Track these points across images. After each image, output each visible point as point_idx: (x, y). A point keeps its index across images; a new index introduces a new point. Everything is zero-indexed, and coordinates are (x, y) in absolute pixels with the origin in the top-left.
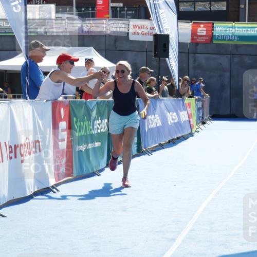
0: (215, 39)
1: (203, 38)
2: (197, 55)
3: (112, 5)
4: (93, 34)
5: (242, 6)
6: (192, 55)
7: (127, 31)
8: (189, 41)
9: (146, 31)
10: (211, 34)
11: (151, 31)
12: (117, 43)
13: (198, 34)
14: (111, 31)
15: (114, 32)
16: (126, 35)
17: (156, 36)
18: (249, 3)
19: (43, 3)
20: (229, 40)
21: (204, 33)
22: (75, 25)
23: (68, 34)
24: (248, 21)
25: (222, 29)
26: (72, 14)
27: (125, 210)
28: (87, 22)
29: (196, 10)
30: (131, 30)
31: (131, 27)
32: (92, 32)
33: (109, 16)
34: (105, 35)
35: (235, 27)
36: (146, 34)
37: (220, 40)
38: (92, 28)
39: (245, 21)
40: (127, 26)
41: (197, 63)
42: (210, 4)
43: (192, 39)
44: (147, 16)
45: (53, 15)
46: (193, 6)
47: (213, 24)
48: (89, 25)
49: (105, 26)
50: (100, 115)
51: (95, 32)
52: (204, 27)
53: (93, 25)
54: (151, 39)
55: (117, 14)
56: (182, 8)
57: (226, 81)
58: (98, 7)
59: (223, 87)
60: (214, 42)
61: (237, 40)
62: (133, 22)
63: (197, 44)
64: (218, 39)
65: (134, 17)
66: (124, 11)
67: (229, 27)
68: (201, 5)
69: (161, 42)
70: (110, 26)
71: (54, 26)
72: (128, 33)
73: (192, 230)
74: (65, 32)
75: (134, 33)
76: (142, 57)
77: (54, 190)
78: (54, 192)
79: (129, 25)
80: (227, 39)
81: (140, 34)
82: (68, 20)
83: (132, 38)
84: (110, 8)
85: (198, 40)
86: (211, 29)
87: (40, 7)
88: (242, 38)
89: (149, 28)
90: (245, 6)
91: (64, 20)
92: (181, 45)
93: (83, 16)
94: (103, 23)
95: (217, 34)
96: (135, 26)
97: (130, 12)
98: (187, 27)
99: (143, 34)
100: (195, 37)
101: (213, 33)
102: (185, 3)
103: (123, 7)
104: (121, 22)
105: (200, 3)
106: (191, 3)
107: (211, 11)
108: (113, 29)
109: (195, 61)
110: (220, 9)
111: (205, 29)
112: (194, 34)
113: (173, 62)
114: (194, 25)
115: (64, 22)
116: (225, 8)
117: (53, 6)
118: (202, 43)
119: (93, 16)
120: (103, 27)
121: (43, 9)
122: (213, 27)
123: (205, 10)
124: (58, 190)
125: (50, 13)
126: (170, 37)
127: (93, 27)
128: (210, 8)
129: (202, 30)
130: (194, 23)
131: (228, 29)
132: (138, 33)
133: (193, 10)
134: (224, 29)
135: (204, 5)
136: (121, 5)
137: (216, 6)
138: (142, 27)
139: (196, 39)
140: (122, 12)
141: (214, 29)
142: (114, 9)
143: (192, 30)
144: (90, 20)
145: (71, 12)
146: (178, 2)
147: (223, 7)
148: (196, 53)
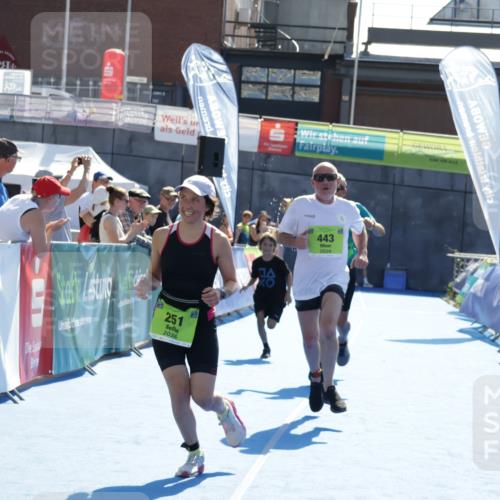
0: (299, 150)
1: (278, 146)
2: (267, 173)
3: (129, 79)
4: (93, 125)
5: (345, 98)
6: (260, 173)
7: (151, 124)
8: (255, 150)
9: (183, 127)
10: (292, 140)
11: (192, 128)
12: (134, 144)
13: (272, 139)
14: (125, 124)
15: (129, 124)
16: (149, 131)
17: (203, 140)
18: (357, 95)
19: (10, 68)
20: (321, 153)
21: (281, 138)
22: (63, 108)
23: (51, 122)
24: (354, 124)
25: (310, 133)
26: (59, 89)
28: (84, 104)
29: (269, 98)
30: (159, 124)
31: (159, 118)
32: (91, 122)
33: (121, 97)
34: (114, 130)
35: (333, 132)
36: (183, 132)
37: (306, 151)
38: (92, 116)
39: (349, 123)
40: (152, 116)
41: (266, 187)
42: (293, 89)
43: (260, 146)
44: (186, 102)
45: (27, 90)
46: (264, 91)
47: (297, 124)
48: (88, 110)
49: (114, 113)
51: (96, 122)
52: (282, 127)
53: (95, 110)
54: (194, 141)
55: (134, 95)
56: (245, 94)
58: (105, 81)
60: (298, 154)
61: (335, 154)
62: (164, 111)
63: (268, 155)
64: (303, 150)
65: (164, 101)
66: (148, 90)
67: (323, 131)
68: (277, 91)
69: (211, 151)
70: (123, 114)
71: (27, 107)
72: (153, 129)
74: (45, 119)
75: (163, 130)
77: (15, 398)
78: (15, 402)
79: (155, 115)
80: (318, 150)
81: (174, 132)
82: (53, 99)
83: (159, 136)
84: (125, 84)
85: (270, 149)
86: (292, 131)
87: (5, 74)
88: (342, 150)
89: (189, 123)
90: (350, 98)
91: (46, 98)
92: (242, 155)
94: (112, 109)
95: (302, 142)
96: (167, 118)
97: (158, 93)
98: (253, 125)
99: (179, 132)
100: (265, 144)
101: (295, 139)
102: (250, 86)
103: (147, 84)
104: (143, 109)
105: (276, 87)
106: (261, 87)
107: (293, 102)
108: (128, 120)
109: (262, 183)
110: (308, 100)
111: (283, 131)
112: (264, 137)
114: (266, 124)
115: (44, 101)
116: (316, 98)
118: (276, 154)
119: (96, 94)
120: (111, 115)
121: (10, 77)
122: (296, 130)
123: (284, 99)
124: (21, 399)
125: (22, 85)
126: (226, 142)
127: (93, 113)
128: (293, 96)
129: (277, 133)
130: (265, 120)
131: (321, 134)
132: (171, 130)
133: (263, 97)
134: (315, 134)
135: (283, 92)
136: (144, 80)
137: (304, 95)
138: (177, 120)
139: (267, 147)
140: (145, 92)
141: (298, 132)
142: (132, 86)
143: (261, 131)
144: (89, 101)
145: (57, 84)
146: (239, 83)
147: (314, 96)
148: (265, 170)
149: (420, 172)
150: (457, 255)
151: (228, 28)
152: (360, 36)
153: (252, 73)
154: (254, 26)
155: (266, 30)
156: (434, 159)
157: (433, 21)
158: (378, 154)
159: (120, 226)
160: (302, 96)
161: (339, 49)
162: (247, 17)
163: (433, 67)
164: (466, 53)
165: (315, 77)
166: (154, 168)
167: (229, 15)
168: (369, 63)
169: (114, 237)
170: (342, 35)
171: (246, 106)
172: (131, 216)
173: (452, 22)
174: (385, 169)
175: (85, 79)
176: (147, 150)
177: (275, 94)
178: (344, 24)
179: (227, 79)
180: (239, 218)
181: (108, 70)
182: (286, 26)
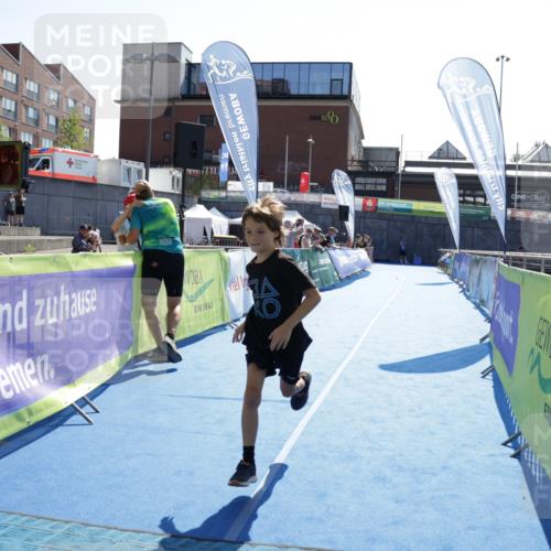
0: (378, 210)
1: (370, 208)
3: (311, 184)
4: (298, 202)
5: (396, 188)
6: (363, 219)
7: (320, 201)
8: (361, 210)
9: (333, 202)
10: (376, 206)
12: (313, 209)
13: (368, 205)
15: (311, 202)
16: (319, 204)
17: (340, 207)
18: (401, 187)
19: (266, 181)
20: (387, 210)
21: (371, 205)
24: (400, 199)
25: (383, 203)
26: (284, 189)
27: (317, 325)
28: (294, 194)
29: (366, 189)
30: (323, 201)
31: (323, 199)
32: (296, 201)
33: (308, 191)
34: (305, 204)
35: (392, 202)
38: (297, 199)
39: (398, 199)
40: (320, 198)
41: (365, 225)
42: (376, 186)
43: (363, 208)
44: (333, 193)
45: (272, 189)
46: (364, 187)
47: (377, 199)
48: (295, 197)
50: (303, 259)
52: (371, 201)
53: (298, 196)
54: (337, 207)
55: (313, 190)
56: (357, 187)
57: (385, 238)
58: (302, 185)
59: (382, 241)
61: (393, 211)
62: (324, 196)
63: (366, 212)
64: (380, 210)
65: (325, 192)
66: (319, 188)
67: (388, 202)
69: (344, 211)
70: (309, 198)
72: (321, 203)
73: (363, 342)
75: (324, 203)
76: (329, 220)
82: (281, 193)
83: (323, 206)
84: (309, 186)
85: (367, 210)
86: (375, 202)
88: (396, 209)
89: (335, 200)
90: (398, 189)
91: (279, 192)
92: (356, 212)
93: (291, 191)
94: (304, 196)
95: (379, 206)
96: (326, 198)
97: (322, 189)
98: (360, 200)
99: (331, 204)
100: (365, 208)
102: (358, 185)
103: (318, 186)
104: (316, 195)
105: (369, 185)
106: (363, 185)
107: (376, 191)
108: (311, 200)
109: (364, 223)
110: (382, 190)
112: (364, 205)
113: (350, 225)
114: (365, 200)
115: (279, 194)
117: (271, 184)
118: (369, 211)
119: (298, 190)
120: (304, 198)
122: (377, 202)
123: (372, 189)
125: (270, 188)
128: (375, 188)
129: (370, 203)
130: (365, 198)
132: (328, 203)
133: (364, 189)
134: (385, 203)
135: (372, 187)
136: (317, 184)
138: (329, 199)
140: (317, 189)
142: (312, 187)
143: (363, 203)
144: (296, 193)
145: (283, 187)
146: (354, 184)
147: (384, 188)
148: (365, 218)
149: (427, 217)
150: (442, 250)
151: (349, 163)
152: (402, 164)
153: (359, 180)
154: (360, 161)
155: (364, 163)
156: (432, 212)
157: (430, 158)
158: (410, 210)
159: (309, 242)
160: (379, 188)
161: (393, 169)
162: (357, 158)
163: (431, 176)
164: (444, 170)
165: (384, 181)
166: (321, 218)
167: (350, 158)
168: (405, 175)
169: (307, 245)
170: (394, 164)
171: (357, 193)
172: (314, 238)
173: (438, 158)
174: (413, 216)
175: (294, 185)
176: (318, 211)
177: (368, 188)
178: (394, 159)
179: (349, 182)
180: (356, 237)
181: (303, 181)
182: (372, 161)
